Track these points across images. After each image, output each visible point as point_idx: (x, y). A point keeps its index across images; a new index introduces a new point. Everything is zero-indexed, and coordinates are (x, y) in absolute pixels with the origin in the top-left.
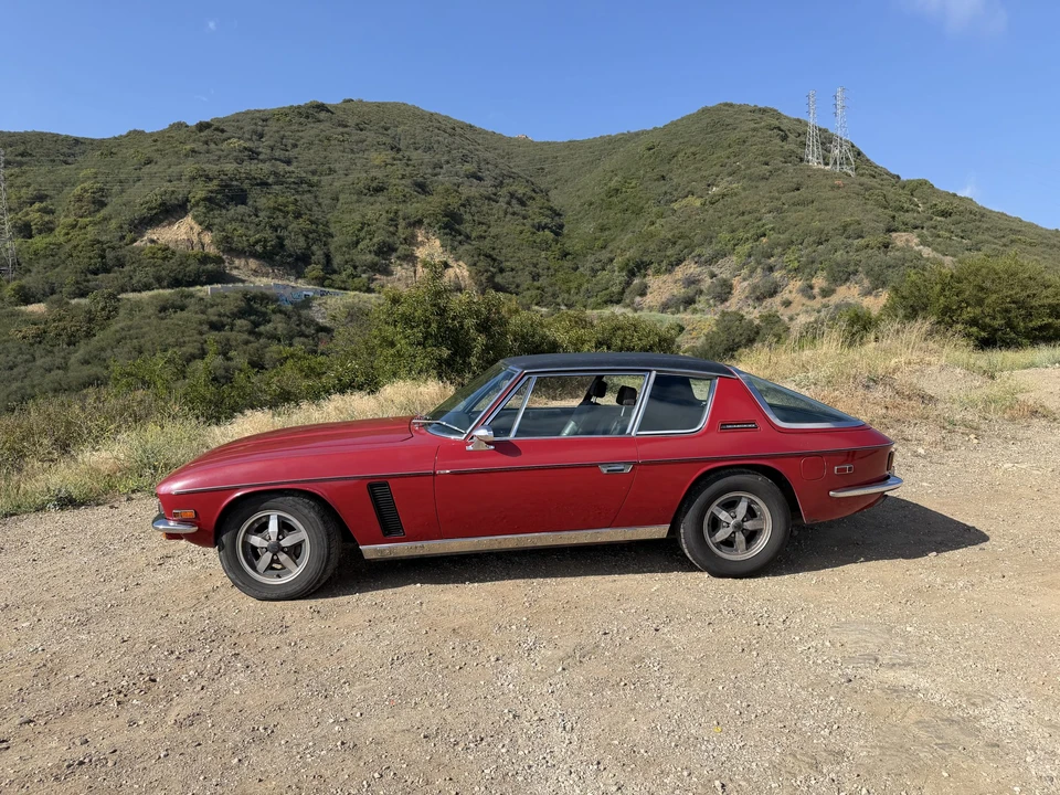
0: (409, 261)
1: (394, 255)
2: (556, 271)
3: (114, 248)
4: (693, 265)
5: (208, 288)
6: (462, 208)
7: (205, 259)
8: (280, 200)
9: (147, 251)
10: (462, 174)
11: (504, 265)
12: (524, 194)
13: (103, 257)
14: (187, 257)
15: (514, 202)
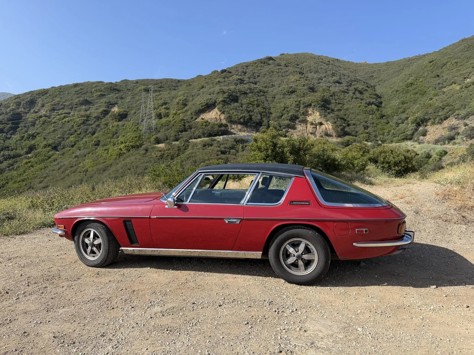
0: (304, 123)
1: (298, 120)
2: (377, 124)
3: (188, 122)
4: (454, 120)
5: (221, 137)
6: (331, 97)
7: (221, 125)
8: (252, 100)
9: (200, 123)
10: (331, 81)
11: (350, 123)
12: (362, 89)
13: (184, 126)
14: (214, 125)
15: (357, 92)
